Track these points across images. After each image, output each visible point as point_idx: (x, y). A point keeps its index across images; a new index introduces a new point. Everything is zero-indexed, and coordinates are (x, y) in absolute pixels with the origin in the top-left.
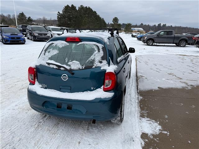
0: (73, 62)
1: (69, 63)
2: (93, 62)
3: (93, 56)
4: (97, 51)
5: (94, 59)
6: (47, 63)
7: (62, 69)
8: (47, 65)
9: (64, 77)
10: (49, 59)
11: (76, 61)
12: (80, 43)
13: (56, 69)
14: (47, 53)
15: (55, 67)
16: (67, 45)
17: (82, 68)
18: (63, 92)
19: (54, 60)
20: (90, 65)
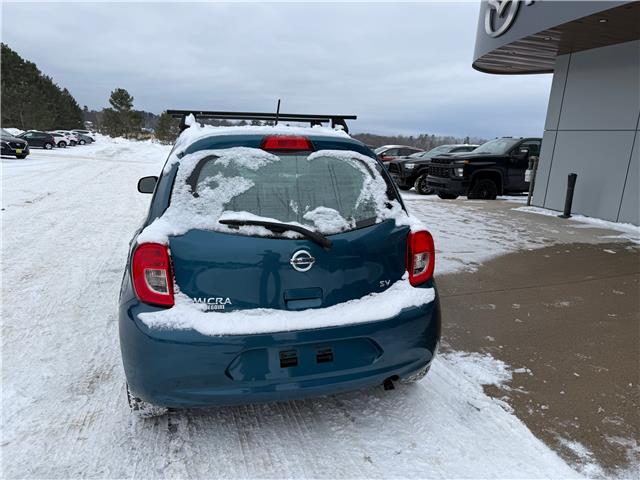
0: (318, 209)
1: (308, 215)
2: (370, 206)
3: (365, 189)
4: (369, 177)
5: (372, 198)
6: (221, 222)
7: (290, 234)
8: (224, 228)
9: (301, 259)
10: (226, 210)
11: (325, 206)
12: (314, 155)
13: (268, 237)
14: (205, 191)
15: (263, 231)
16: (275, 162)
17: (351, 226)
18: (298, 310)
19: (250, 211)
20: (367, 217)
